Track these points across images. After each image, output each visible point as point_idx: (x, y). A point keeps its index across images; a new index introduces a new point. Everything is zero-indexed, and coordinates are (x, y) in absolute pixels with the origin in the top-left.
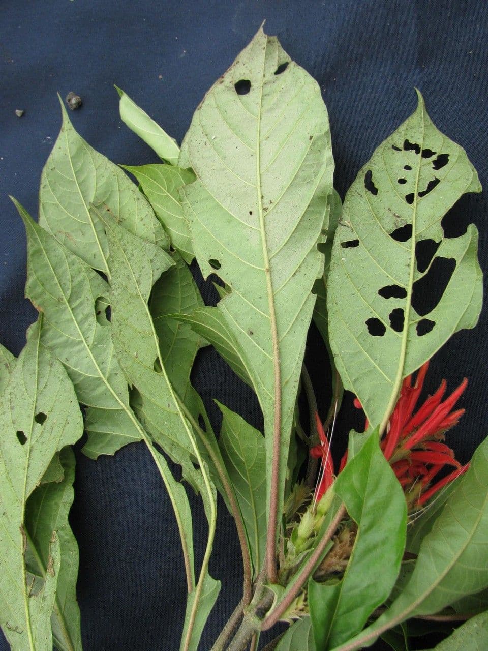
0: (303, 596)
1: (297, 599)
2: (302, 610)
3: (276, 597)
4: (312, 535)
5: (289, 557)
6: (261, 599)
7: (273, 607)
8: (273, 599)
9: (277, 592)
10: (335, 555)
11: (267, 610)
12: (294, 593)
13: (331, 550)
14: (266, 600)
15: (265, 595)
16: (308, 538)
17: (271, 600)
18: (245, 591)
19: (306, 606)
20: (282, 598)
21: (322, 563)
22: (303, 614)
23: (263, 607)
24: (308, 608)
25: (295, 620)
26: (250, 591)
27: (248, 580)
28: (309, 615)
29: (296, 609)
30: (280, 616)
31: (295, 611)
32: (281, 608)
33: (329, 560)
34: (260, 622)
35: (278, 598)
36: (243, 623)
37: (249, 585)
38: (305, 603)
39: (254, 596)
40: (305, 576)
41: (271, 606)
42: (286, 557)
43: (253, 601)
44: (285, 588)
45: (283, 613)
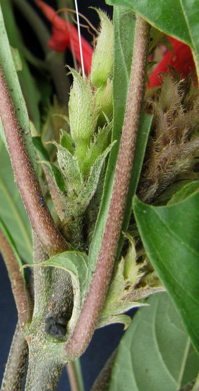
0: (133, 252)
1: (121, 266)
2: (140, 284)
3: (75, 283)
4: (101, 123)
5: (70, 188)
6: (49, 298)
7: (76, 303)
8: (72, 288)
9: (75, 269)
10: (166, 142)
11: (67, 315)
12: (110, 254)
13: (153, 134)
14: (58, 296)
15: (53, 288)
16: (96, 131)
17: (67, 292)
18: (17, 299)
19: (148, 270)
20: (89, 278)
21: (145, 169)
22: (146, 292)
23: (56, 313)
24: (156, 273)
25: (132, 313)
26: (26, 297)
27: (17, 280)
28: (162, 288)
29: (127, 288)
30: (98, 318)
31: (126, 293)
32: (94, 299)
33: (158, 158)
34: (62, 345)
35: (81, 281)
36: (31, 360)
37: (22, 288)
38: (142, 266)
39: (35, 300)
40: (119, 207)
41: (72, 305)
42: (65, 193)
43: (37, 311)
44: (87, 253)
45: (102, 308)
